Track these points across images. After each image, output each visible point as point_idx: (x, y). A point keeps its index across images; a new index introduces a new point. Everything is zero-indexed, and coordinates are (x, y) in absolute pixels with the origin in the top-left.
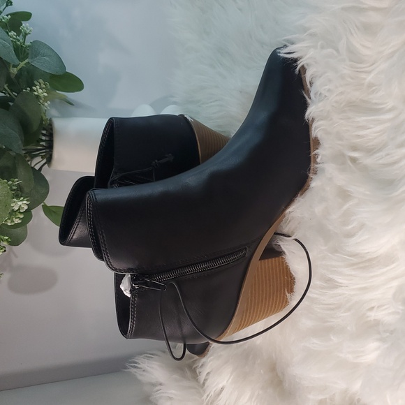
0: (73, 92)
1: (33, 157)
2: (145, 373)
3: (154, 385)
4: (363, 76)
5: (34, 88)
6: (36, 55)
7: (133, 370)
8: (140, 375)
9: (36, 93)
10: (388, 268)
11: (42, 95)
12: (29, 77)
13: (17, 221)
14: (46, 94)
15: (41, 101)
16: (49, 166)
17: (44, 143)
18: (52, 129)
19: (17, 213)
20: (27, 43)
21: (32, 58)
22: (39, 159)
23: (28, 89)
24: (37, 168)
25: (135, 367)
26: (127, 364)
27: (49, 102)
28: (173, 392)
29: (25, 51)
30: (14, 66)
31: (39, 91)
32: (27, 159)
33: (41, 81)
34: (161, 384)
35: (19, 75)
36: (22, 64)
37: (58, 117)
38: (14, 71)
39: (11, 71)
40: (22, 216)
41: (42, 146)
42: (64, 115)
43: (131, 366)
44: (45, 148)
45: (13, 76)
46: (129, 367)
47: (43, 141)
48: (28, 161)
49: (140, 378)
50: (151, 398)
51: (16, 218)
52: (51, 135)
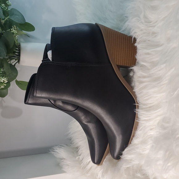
0: (31, 31)
1: (11, 59)
2: (57, 154)
3: (62, 159)
4: (150, 28)
5: (11, 29)
6: (12, 14)
7: (53, 152)
8: (56, 154)
9: (12, 32)
10: (157, 111)
11: (15, 32)
12: (9, 24)
13: (2, 87)
14: (16, 32)
15: (15, 35)
16: (19, 63)
17: (17, 54)
18: (20, 47)
19: (3, 83)
20: (9, 9)
21: (10, 16)
22: (14, 60)
23: (9, 29)
24: (13, 64)
25: (54, 151)
26: (50, 150)
27: (18, 36)
28: (69, 162)
29: (8, 13)
30: (3, 19)
31: (14, 31)
32: (9, 60)
33: (15, 26)
34: (64, 159)
35: (5, 23)
36: (6, 18)
37: (24, 42)
38: (3, 21)
39: (2, 21)
40: (5, 85)
41: (16, 54)
42: (26, 41)
43: (52, 151)
44: (18, 55)
45: (3, 24)
46: (51, 151)
47: (17, 52)
48: (9, 61)
49: (56, 156)
50: (60, 164)
51: (2, 86)
52: (20, 50)
